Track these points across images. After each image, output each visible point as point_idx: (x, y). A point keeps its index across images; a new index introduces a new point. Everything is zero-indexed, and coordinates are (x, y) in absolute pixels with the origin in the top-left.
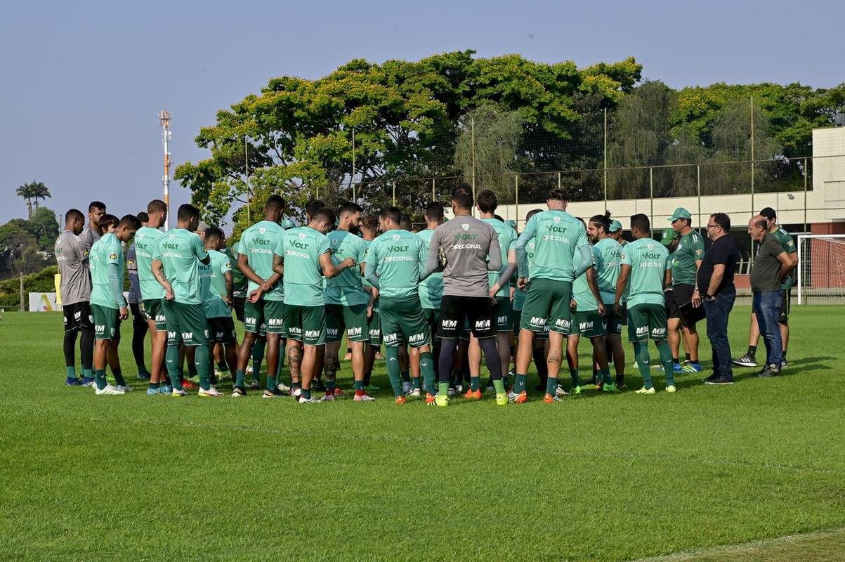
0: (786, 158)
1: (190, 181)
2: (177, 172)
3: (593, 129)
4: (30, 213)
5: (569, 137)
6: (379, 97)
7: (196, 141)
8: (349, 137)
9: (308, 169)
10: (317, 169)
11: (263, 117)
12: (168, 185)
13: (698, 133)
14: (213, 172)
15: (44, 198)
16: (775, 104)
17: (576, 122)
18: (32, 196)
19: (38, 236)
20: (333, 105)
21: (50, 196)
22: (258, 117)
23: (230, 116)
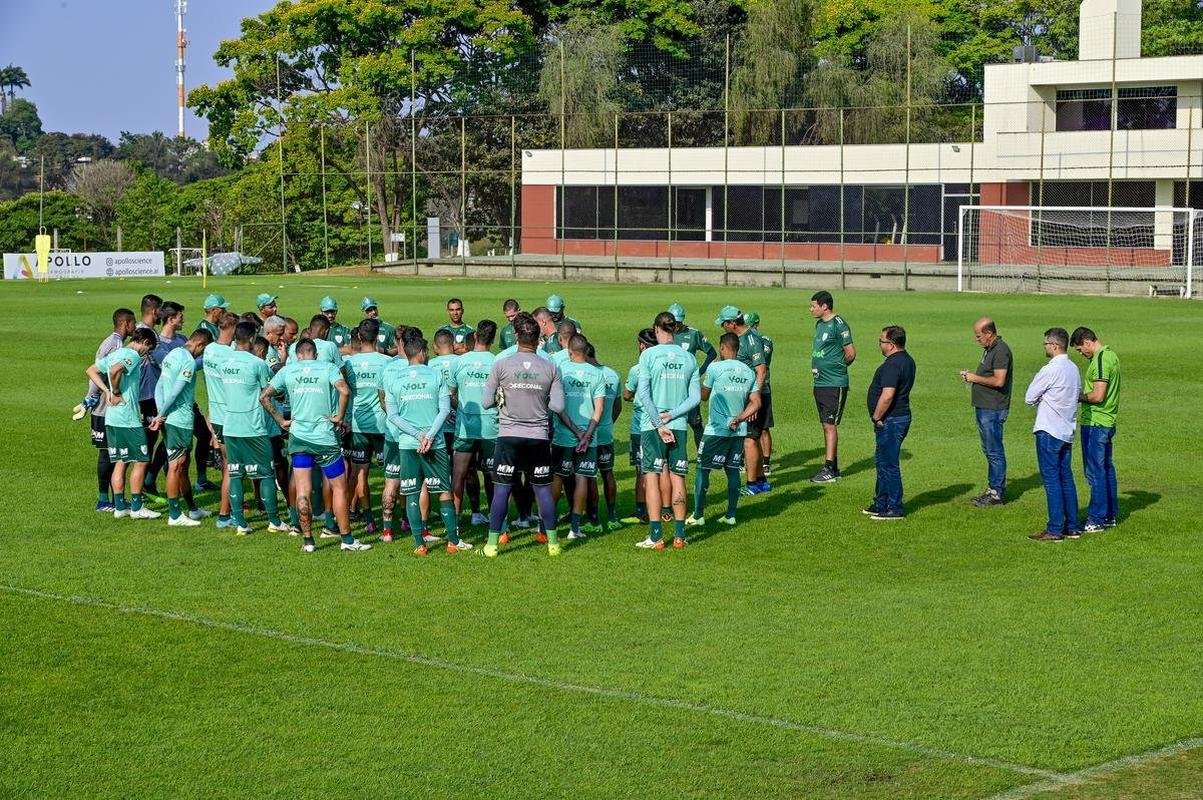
0: (962, 78)
1: (207, 108)
2: (191, 98)
3: (716, 47)
4: (4, 105)
5: (687, 56)
6: (445, 7)
7: (216, 57)
8: (407, 58)
9: (356, 97)
10: (367, 98)
11: (300, 30)
12: (183, 72)
13: (849, 51)
14: (235, 97)
15: (21, 87)
16: (948, 13)
17: (696, 37)
18: (6, 84)
19: (15, 137)
20: (387, 17)
21: (29, 85)
22: (293, 30)
23: (259, 26)
